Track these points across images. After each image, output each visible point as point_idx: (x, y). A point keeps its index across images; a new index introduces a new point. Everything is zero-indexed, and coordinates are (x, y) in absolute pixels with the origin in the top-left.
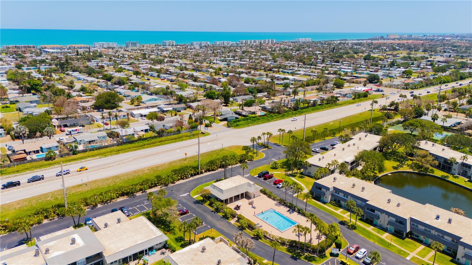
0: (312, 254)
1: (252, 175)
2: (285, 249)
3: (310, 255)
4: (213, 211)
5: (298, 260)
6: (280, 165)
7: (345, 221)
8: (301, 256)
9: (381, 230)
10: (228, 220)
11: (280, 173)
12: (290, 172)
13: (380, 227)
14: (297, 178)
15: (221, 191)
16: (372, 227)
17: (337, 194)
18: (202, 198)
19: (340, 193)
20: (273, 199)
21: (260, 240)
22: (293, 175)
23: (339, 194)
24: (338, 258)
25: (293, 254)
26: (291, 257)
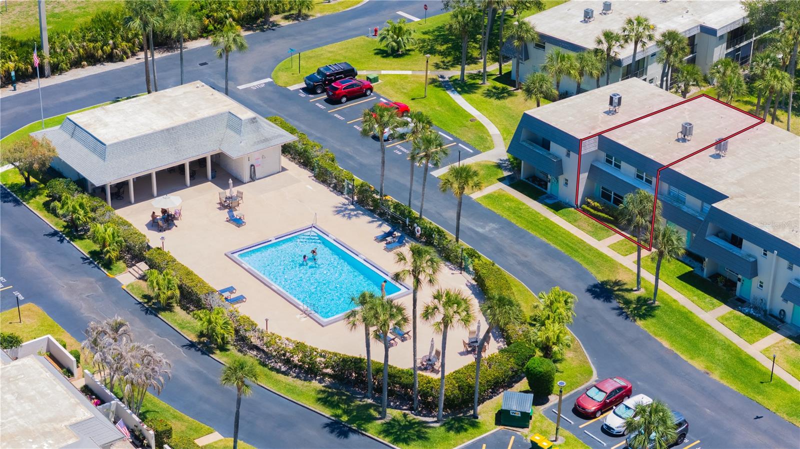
0: (419, 414)
1: (280, 83)
2: (313, 394)
3: (411, 416)
4: (55, 234)
5: (353, 437)
6: (424, 41)
7: (617, 283)
8: (372, 419)
9: (756, 323)
10: (109, 269)
11: (410, 73)
12: (455, 73)
13: (755, 308)
14: (478, 96)
15: (98, 146)
16: (724, 310)
17: (609, 169)
18: (20, 180)
19: (623, 164)
20: (335, 188)
21: (218, 356)
22: (464, 87)
23: (619, 167)
24: (525, 431)
25: (339, 412)
26: (327, 425)
